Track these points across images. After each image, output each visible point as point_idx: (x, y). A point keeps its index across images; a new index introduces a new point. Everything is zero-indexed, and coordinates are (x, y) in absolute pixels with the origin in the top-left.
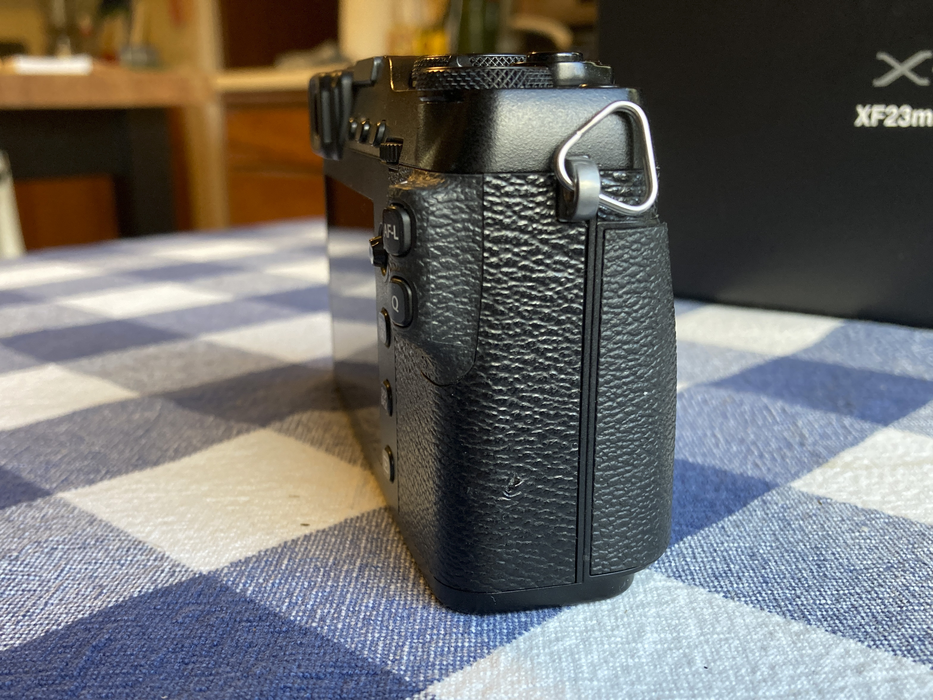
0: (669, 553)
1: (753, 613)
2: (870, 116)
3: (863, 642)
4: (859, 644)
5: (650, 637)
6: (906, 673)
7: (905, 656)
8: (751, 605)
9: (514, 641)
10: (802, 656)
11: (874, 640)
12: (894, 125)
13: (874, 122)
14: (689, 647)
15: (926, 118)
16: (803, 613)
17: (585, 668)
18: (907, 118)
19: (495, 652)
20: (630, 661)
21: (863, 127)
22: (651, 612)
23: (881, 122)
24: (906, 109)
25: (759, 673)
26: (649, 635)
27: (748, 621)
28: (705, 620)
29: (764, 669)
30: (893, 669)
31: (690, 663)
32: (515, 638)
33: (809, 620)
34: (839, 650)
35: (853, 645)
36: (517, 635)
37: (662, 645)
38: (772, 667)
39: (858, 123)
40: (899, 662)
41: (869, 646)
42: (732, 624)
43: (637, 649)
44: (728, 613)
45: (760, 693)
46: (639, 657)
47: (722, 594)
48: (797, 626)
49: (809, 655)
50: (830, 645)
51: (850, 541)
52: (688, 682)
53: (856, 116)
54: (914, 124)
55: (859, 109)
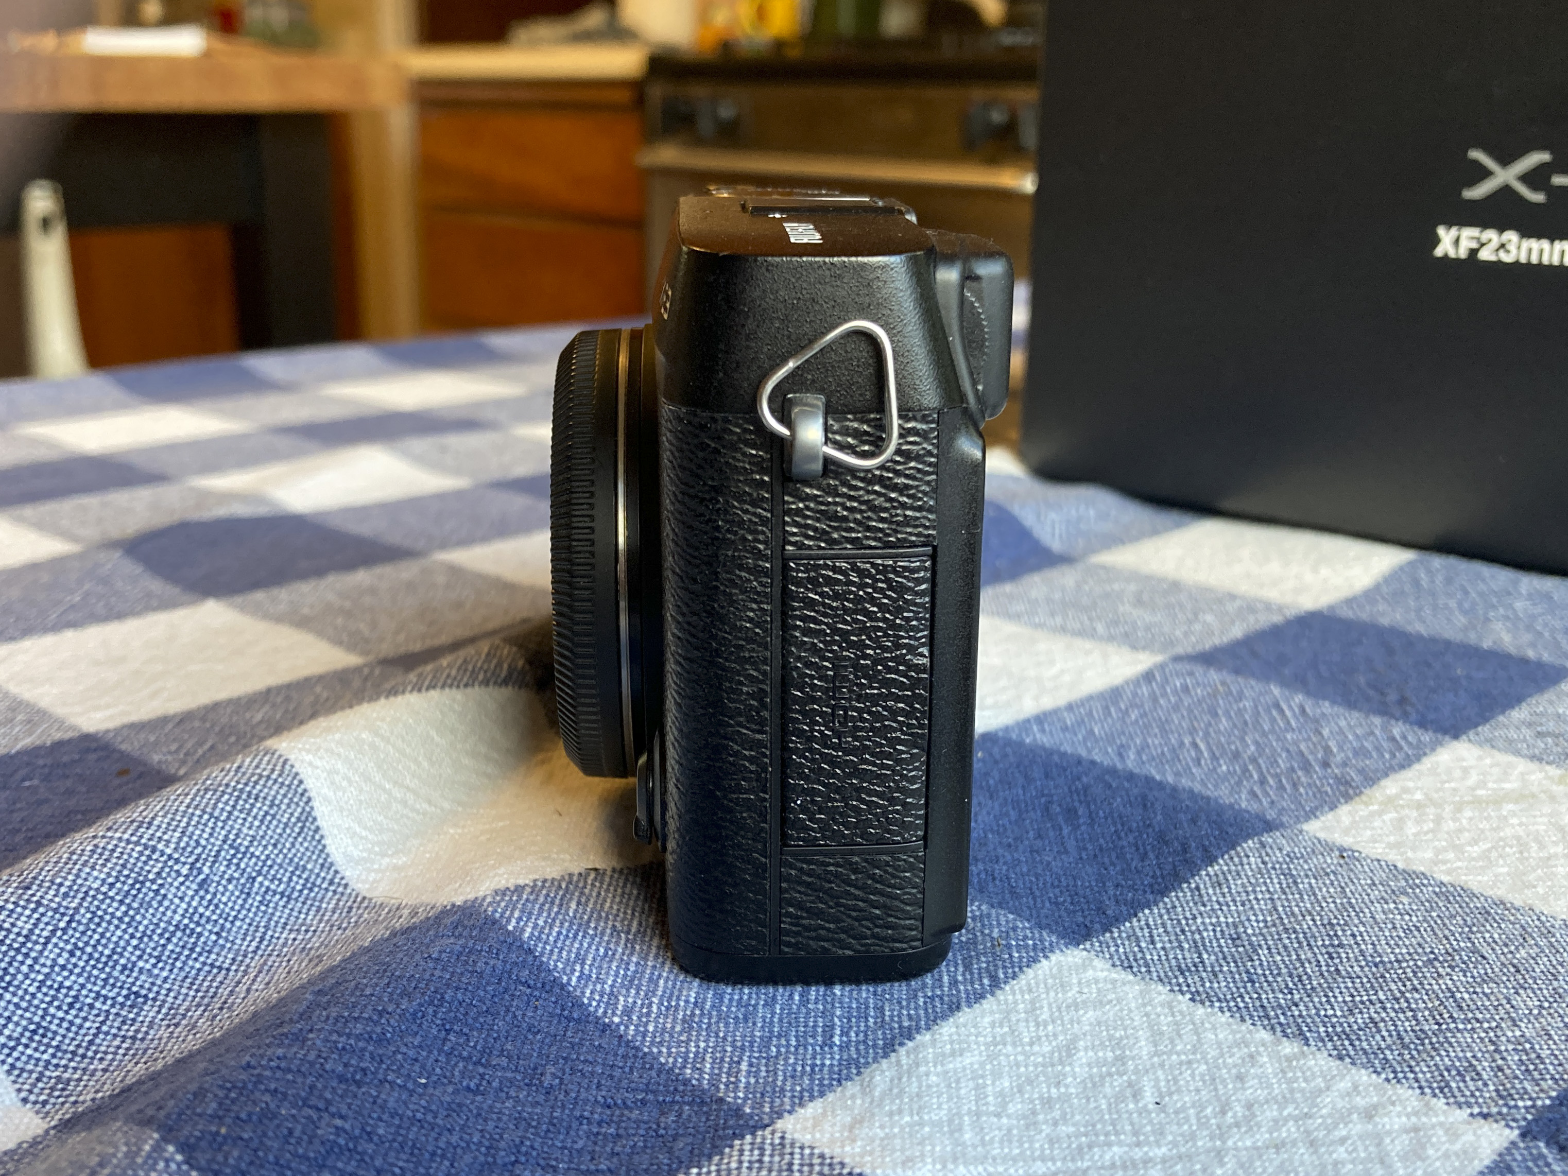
0: (1116, 934)
1: (1229, 1025)
2: (1457, 242)
3: (1379, 1074)
4: (1374, 1076)
5: (1082, 1057)
6: (1434, 1120)
7: (1435, 1095)
8: (1228, 1014)
9: (893, 1054)
10: (1292, 1091)
11: (1394, 1072)
12: (1493, 258)
13: (1463, 253)
14: (1136, 1071)
15: (1541, 252)
16: (1300, 1029)
17: (990, 1099)
18: (1512, 248)
19: (866, 1072)
20: (1054, 1090)
21: (1446, 257)
22: (1088, 1016)
23: (1473, 252)
24: (1511, 236)
25: (1230, 1114)
26: (1082, 1053)
27: (1221, 1036)
28: (1162, 1033)
29: (1238, 1109)
30: (1416, 1113)
31: (1137, 1095)
32: (894, 1051)
33: (1307, 1039)
34: (1344, 1085)
35: (1365, 1078)
36: (897, 1047)
37: (1100, 1067)
38: (1249, 1106)
39: (1439, 252)
40: (1427, 1104)
41: (1388, 1080)
42: (1199, 1040)
43: (1064, 1075)
44: (1194, 1024)
45: (1230, 1143)
46: (1067, 1086)
47: (1188, 996)
48: (1289, 1048)
49: (1302, 1091)
50: (1333, 1077)
51: (1380, 917)
52: (1132, 1124)
53: (1436, 241)
54: (1523, 260)
55: (1441, 231)
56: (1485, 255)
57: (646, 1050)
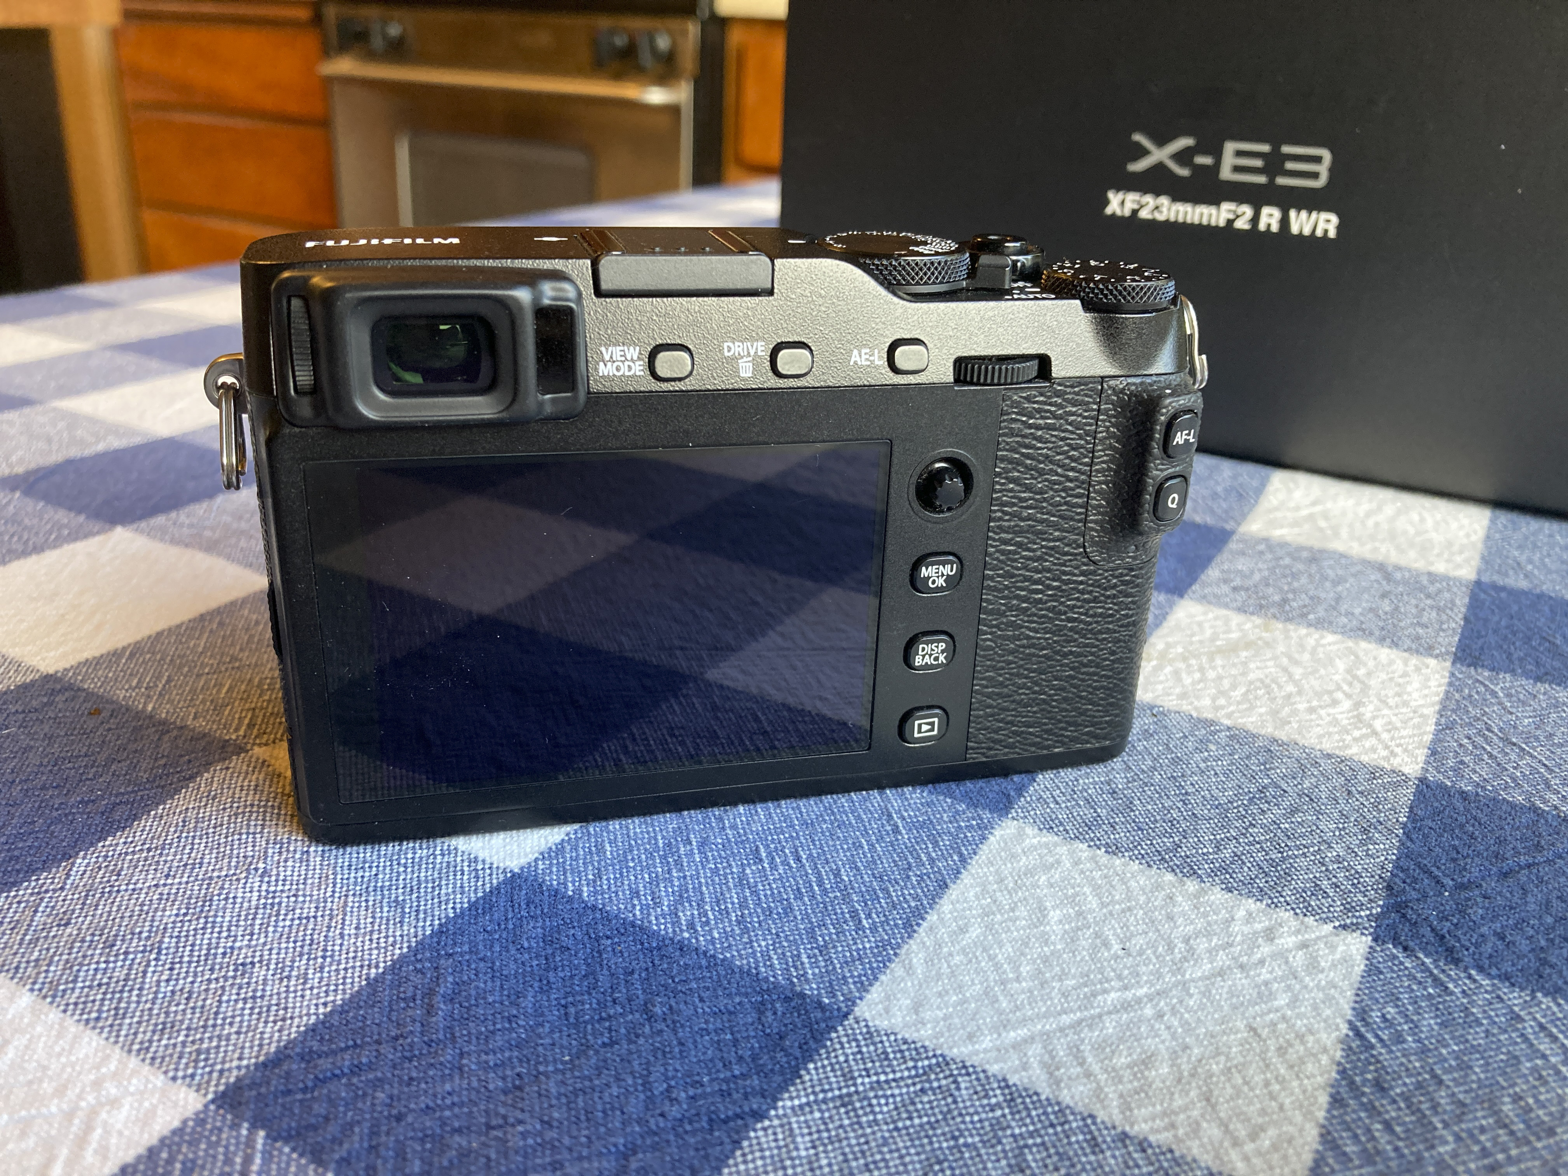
0: (1029, 799)
1: (1142, 871)
2: (1123, 203)
3: (1261, 901)
4: (1258, 903)
5: (1055, 915)
6: (1313, 936)
7: (1305, 915)
8: (1137, 862)
9: (915, 935)
10: (1209, 924)
11: (1270, 898)
12: (1150, 217)
13: (1127, 213)
14: (1097, 923)
15: (1186, 213)
16: (1192, 869)
17: (1005, 966)
18: (1165, 210)
19: (902, 952)
20: (1046, 949)
21: (1113, 215)
22: (1042, 880)
23: (1135, 212)
24: (1164, 201)
25: (1176, 951)
26: (1052, 913)
27: (1141, 883)
28: (1100, 887)
29: (1180, 945)
30: (1298, 931)
31: (1106, 944)
32: (915, 931)
33: (1200, 877)
34: (1241, 913)
35: (1253, 906)
36: (916, 928)
37: (1070, 923)
38: (1187, 941)
39: (1109, 211)
40: (1302, 923)
41: (1268, 905)
42: (1128, 888)
43: (1047, 933)
44: (1118, 875)
45: (1187, 976)
46: (1054, 944)
47: (1103, 850)
48: (1192, 885)
49: (1216, 922)
50: (1232, 907)
51: (1202, 765)
52: (1114, 970)
53: (1107, 202)
54: (1172, 219)
55: (1111, 195)
56: (1144, 214)
57: (721, 957)
